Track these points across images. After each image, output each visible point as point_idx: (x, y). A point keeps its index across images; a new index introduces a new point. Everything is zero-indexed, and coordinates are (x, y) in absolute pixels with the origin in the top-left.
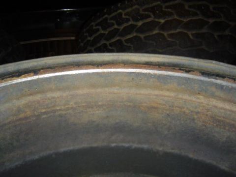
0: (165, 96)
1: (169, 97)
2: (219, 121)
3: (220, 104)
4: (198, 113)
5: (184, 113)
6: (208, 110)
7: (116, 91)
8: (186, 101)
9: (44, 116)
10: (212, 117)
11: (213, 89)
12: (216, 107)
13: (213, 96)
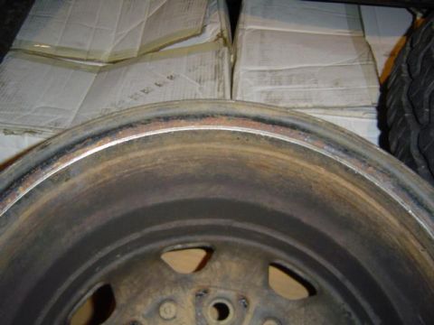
0: (278, 158)
1: (283, 159)
2: (340, 197)
3: (343, 183)
4: (316, 182)
5: (300, 178)
6: (328, 184)
7: (216, 147)
8: (303, 168)
9: (127, 176)
10: (331, 190)
11: (337, 167)
12: (337, 183)
13: (335, 172)
